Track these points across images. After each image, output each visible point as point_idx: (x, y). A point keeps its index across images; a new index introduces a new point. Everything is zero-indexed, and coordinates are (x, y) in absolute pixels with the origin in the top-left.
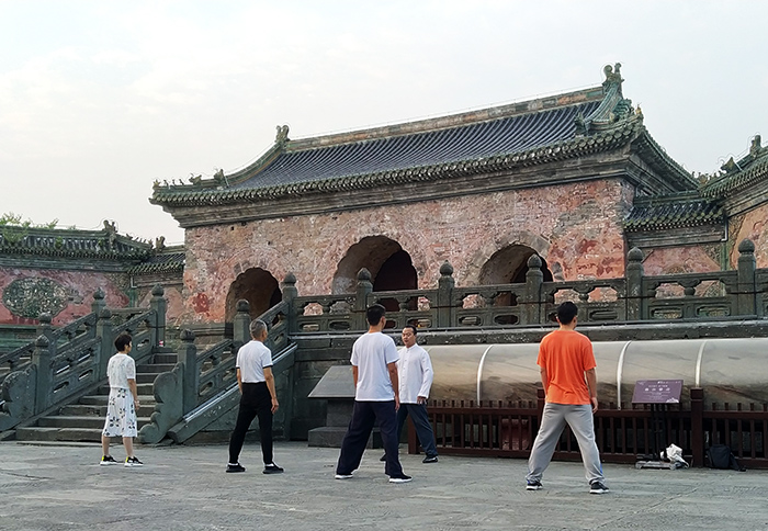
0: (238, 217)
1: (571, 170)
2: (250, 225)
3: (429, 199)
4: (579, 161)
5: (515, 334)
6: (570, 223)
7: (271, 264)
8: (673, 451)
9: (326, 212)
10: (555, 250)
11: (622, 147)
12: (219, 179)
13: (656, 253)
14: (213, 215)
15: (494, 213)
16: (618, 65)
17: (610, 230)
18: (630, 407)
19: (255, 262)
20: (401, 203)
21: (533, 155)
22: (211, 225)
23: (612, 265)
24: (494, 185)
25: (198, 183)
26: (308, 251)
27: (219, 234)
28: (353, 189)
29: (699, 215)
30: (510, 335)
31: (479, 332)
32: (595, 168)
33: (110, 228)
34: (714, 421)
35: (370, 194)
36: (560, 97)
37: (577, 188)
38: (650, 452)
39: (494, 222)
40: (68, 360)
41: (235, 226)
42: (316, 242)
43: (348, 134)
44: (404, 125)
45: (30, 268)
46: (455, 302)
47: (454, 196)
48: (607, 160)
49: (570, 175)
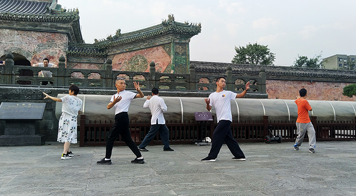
4: (49, 24)
10: (35, 58)
11: (69, 22)
15: (3, 38)
17: (61, 53)
21: (29, 17)
24: (5, 25)
32: (56, 28)
37: (47, 34)
39: (3, 42)
48: (61, 26)
49: (44, 28)
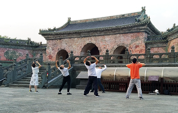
0: (59, 38)
1: (134, 30)
2: (62, 40)
3: (102, 35)
4: (136, 28)
5: (122, 65)
6: (134, 41)
7: (66, 49)
8: (157, 91)
9: (79, 37)
10: (130, 47)
11: (145, 25)
12: (55, 29)
13: (152, 48)
14: (53, 37)
15: (117, 39)
16: (145, 7)
17: (142, 43)
18: (147, 81)
19: (63, 48)
20: (96, 36)
21: (126, 26)
22: (53, 40)
23: (142, 51)
24: (117, 32)
25: (50, 30)
26: (75, 46)
27: (54, 42)
28: (85, 32)
29: (161, 40)
30: (121, 65)
31: (114, 65)
32: (139, 29)
33: (29, 40)
34: (165, 85)
35: (89, 33)
36: (132, 13)
37: (135, 34)
38: (152, 91)
39: (117, 41)
40: (21, 69)
41: (58, 40)
42: (77, 44)
43: (84, 20)
44: (97, 18)
45: (10, 48)
46: (109, 58)
47: (108, 35)
48: (142, 28)
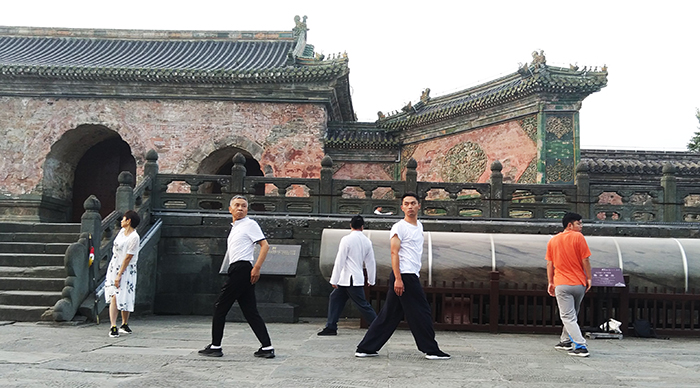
1: (286, 92)
3: (153, 98)
4: (293, 87)
9: (42, 97)
10: (267, 155)
11: (329, 81)
13: (347, 165)
15: (214, 119)
17: (314, 144)
21: (257, 75)
23: (314, 171)
24: (216, 94)
26: (18, 131)
28: (76, 79)
32: (305, 94)
37: (288, 108)
39: (214, 125)
42: (28, 123)
48: (316, 89)
49: (284, 96)
